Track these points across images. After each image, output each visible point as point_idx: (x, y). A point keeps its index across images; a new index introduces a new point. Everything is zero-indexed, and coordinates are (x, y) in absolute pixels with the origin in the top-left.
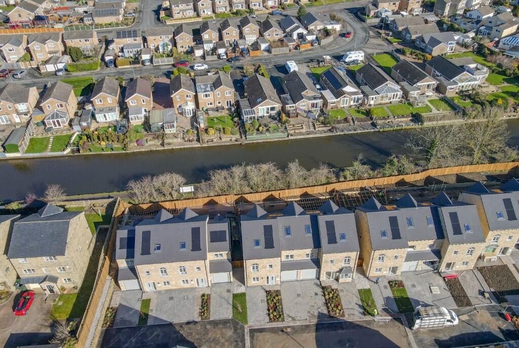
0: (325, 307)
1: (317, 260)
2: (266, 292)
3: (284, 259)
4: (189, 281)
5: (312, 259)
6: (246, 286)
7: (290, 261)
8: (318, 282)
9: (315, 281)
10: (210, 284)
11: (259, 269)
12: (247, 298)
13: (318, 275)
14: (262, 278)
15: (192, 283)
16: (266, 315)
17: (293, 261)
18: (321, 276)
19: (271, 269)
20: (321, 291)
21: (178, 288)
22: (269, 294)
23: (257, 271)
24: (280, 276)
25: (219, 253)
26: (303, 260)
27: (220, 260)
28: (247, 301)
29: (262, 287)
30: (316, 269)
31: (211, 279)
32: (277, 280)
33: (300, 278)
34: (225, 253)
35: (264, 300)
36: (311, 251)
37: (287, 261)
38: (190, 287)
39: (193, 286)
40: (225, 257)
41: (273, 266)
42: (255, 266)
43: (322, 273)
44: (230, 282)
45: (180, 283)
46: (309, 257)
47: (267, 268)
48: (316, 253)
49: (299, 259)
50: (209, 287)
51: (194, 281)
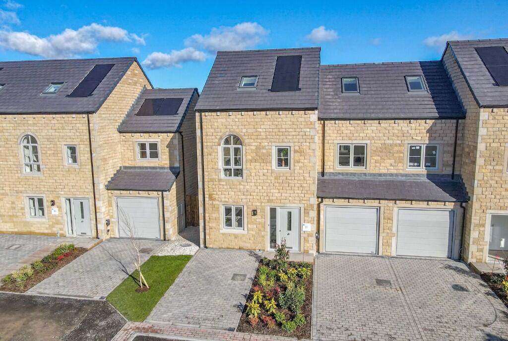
1: (450, 179)
2: (261, 261)
3: (333, 166)
4: (46, 204)
5: (429, 176)
6: (202, 246)
7: (354, 174)
8: (461, 266)
9: (446, 263)
10: (102, 227)
11: (246, 166)
12: (188, 265)
13: (457, 242)
14: (255, 213)
15: (53, 213)
16: (236, 309)
17: (365, 174)
18: (474, 234)
19: (284, 169)
20: (481, 285)
21: (16, 230)
22: (268, 265)
23: (238, 173)
24: (313, 214)
25: (147, 139)
26: (397, 175)
27: (151, 168)
28: (185, 270)
29: (251, 252)
30: (450, 206)
31: (112, 217)
32: (304, 229)
33: (390, 245)
34: (162, 140)
35: (245, 276)
36: (428, 131)
37: (342, 174)
38: (49, 231)
39: (55, 230)
40: (164, 160)
41: (292, 157)
42: (232, 147)
43: (475, 219)
44: (165, 240)
45: (23, 209)
46: (419, 166)
47: (270, 162)
48: (448, 145)
49: (383, 171)
50: (97, 238)
51: (60, 208)
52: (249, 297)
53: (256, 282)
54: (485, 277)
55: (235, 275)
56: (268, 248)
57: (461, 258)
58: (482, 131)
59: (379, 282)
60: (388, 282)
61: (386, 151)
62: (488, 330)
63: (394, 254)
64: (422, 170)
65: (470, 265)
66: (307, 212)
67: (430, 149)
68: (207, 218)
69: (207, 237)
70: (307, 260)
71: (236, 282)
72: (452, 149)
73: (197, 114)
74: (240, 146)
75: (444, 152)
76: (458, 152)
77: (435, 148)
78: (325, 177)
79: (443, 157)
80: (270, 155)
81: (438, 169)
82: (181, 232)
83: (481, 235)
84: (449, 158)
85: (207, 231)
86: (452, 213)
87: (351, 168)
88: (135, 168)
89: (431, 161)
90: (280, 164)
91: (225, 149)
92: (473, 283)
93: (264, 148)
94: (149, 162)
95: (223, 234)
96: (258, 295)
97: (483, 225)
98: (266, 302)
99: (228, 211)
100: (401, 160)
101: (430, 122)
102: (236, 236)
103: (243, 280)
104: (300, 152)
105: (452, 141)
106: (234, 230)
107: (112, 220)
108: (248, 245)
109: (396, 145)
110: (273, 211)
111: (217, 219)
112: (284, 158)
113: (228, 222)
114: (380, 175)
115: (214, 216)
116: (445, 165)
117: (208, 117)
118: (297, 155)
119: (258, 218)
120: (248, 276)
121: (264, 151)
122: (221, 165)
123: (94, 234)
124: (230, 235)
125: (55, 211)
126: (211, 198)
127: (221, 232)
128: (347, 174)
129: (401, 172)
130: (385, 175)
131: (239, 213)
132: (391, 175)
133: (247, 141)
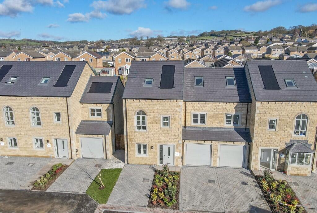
0: (265, 201)
1: (244, 130)
2: (156, 171)
3: (190, 123)
4: (44, 142)
5: (235, 129)
6: (126, 163)
7: (200, 128)
8: (248, 172)
9: (241, 170)
10: (74, 153)
11: (147, 125)
12: (121, 174)
13: (247, 160)
14: (152, 147)
15: (48, 146)
16: (146, 197)
17: (205, 128)
18: (253, 157)
19: (166, 127)
20: (254, 181)
21: (28, 155)
22: (159, 173)
23: (144, 128)
24: (181, 148)
25: (96, 107)
26: (220, 128)
27: (97, 121)
28: (120, 177)
29: (150, 166)
30: (244, 144)
31: (79, 148)
32: (176, 155)
33: (216, 162)
34: (104, 108)
35: (149, 179)
36: (235, 108)
37: (195, 127)
38: (46, 155)
39: (49, 155)
40: (104, 117)
41: (171, 121)
42: (141, 116)
43: (254, 151)
44: (106, 159)
45: (31, 144)
46: (230, 124)
47: (160, 124)
48: (244, 114)
49: (214, 126)
50: (72, 158)
51: (51, 144)
52: (152, 191)
53: (154, 183)
54: (256, 178)
55: (144, 179)
56: (159, 164)
57: (248, 168)
58: (257, 112)
59: (210, 181)
60: (214, 181)
61: (215, 117)
62: (252, 204)
63: (218, 166)
64: (232, 126)
65: (251, 171)
66: (177, 147)
67: (236, 116)
68: (129, 150)
69: (129, 159)
70: (178, 170)
71: (144, 183)
72: (245, 116)
73: (124, 100)
74: (145, 116)
75: (242, 118)
76: (248, 118)
77: (238, 116)
78: (186, 129)
79: (242, 120)
80: (159, 120)
81: (238, 126)
82: (113, 154)
83: (257, 157)
84: (244, 121)
85: (129, 156)
86: (245, 147)
87: (199, 125)
88: (89, 121)
89: (236, 122)
90: (164, 124)
91: (138, 117)
92: (251, 181)
93: (157, 117)
94: (96, 118)
95: (137, 157)
96: (156, 190)
97: (258, 154)
98: (159, 194)
99: (139, 146)
100: (222, 121)
101: (236, 104)
102: (143, 158)
103: (148, 182)
104: (174, 119)
105: (246, 113)
106: (142, 155)
107: (79, 149)
108: (149, 163)
109: (220, 114)
110: (161, 147)
111: (134, 151)
112: (166, 121)
113: (139, 152)
114: (213, 128)
115: (132, 149)
116: (242, 124)
117: (129, 102)
118: (173, 121)
119: (154, 150)
120: (150, 180)
121: (157, 118)
122: (135, 124)
123: (70, 157)
124: (140, 158)
125: (49, 145)
126: (130, 140)
127: (136, 156)
128: (197, 127)
129: (222, 127)
130: (215, 128)
131: (145, 146)
132: (218, 128)
133: (148, 113)
